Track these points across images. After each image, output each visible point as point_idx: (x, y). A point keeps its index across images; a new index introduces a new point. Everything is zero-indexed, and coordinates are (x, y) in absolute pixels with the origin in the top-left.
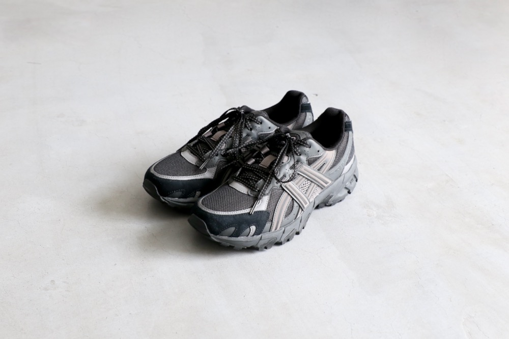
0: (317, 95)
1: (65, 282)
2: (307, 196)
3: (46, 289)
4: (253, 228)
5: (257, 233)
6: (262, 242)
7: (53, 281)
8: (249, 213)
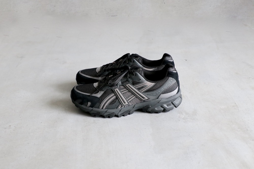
0: (186, 60)
1: (15, 127)
2: (127, 100)
3: (5, 128)
4: (89, 104)
5: (90, 106)
6: (92, 112)
7: (10, 126)
8: (89, 96)
